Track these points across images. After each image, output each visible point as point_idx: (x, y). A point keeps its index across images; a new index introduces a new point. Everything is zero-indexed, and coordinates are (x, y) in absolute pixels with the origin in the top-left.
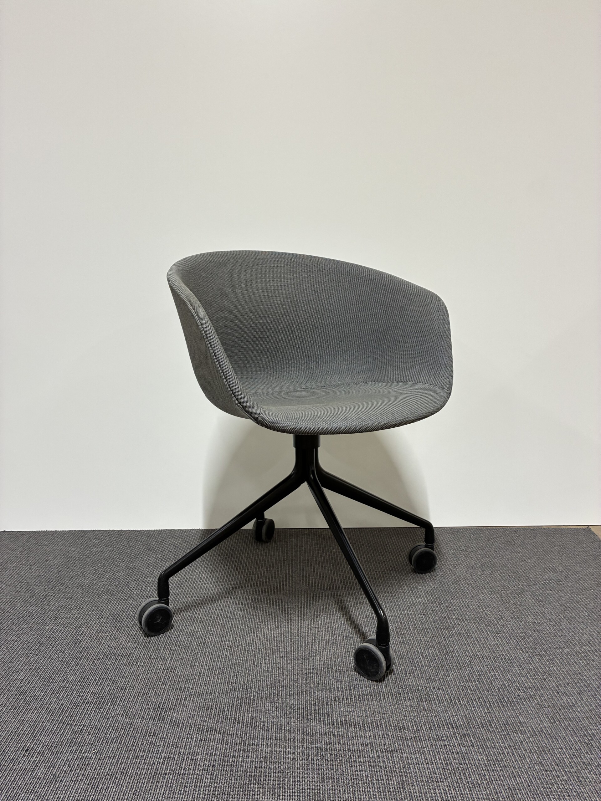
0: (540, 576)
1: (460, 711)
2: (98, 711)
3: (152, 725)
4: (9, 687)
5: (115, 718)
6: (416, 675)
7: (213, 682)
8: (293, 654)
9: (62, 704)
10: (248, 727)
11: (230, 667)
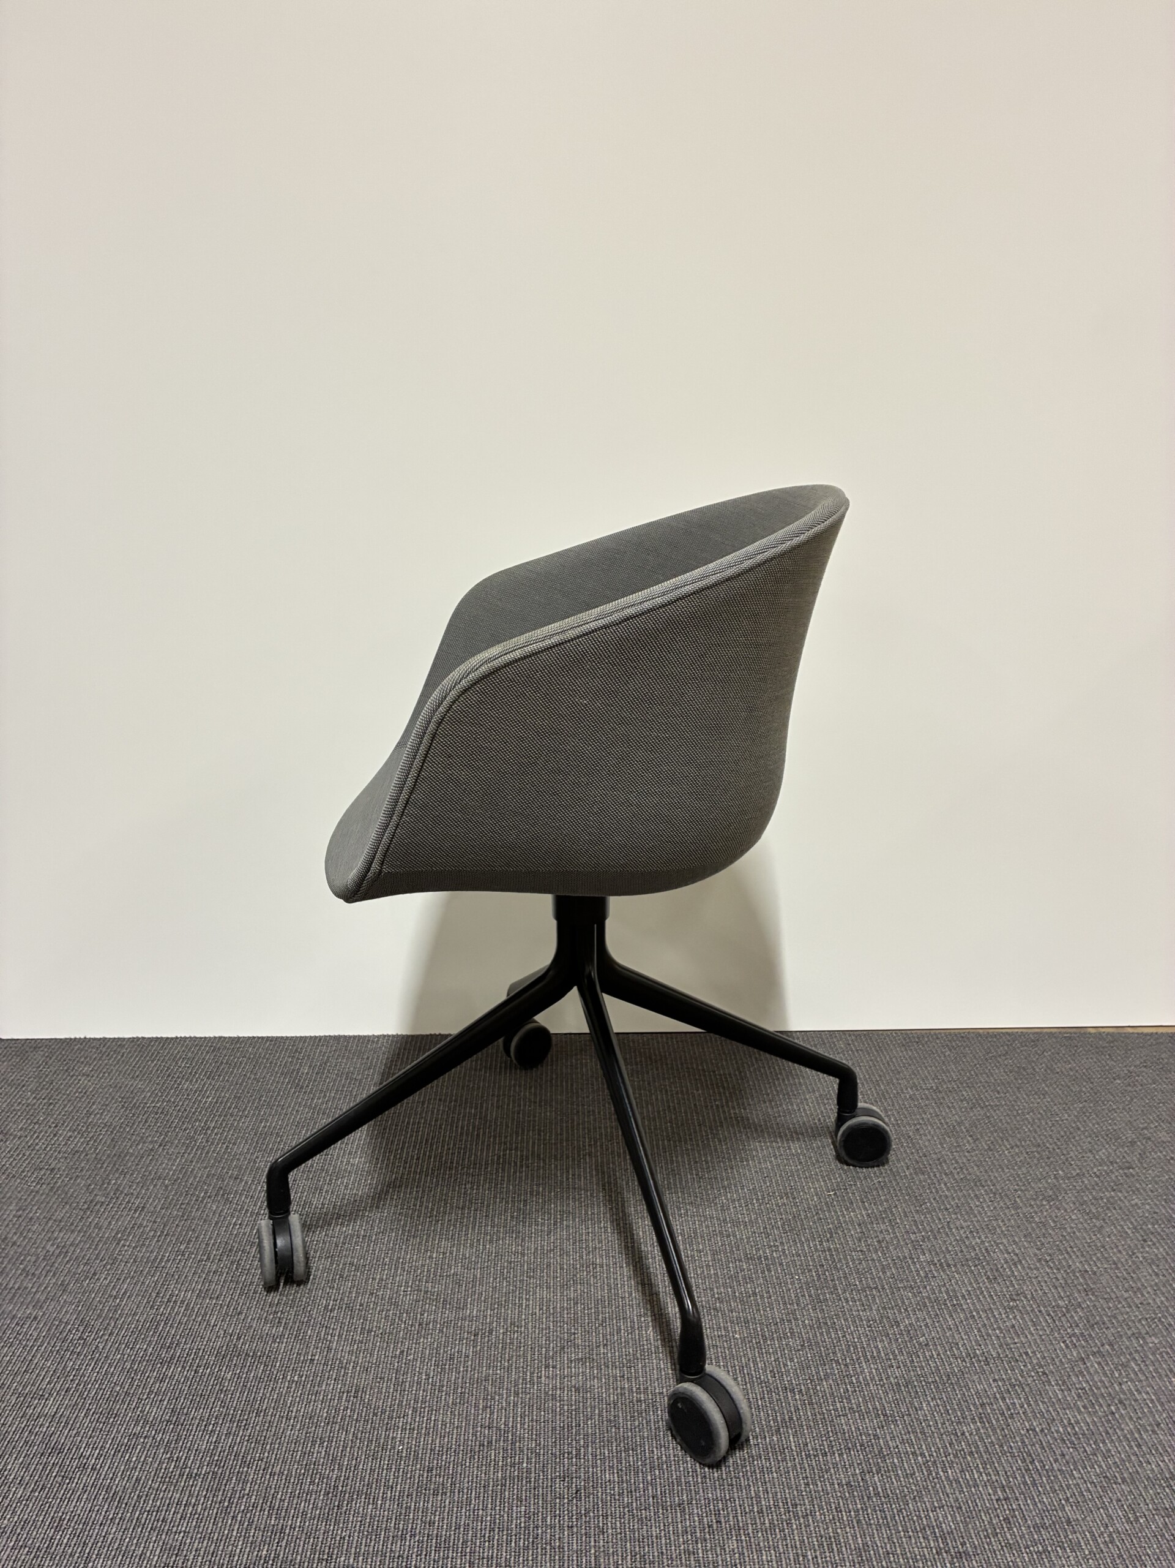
0: (1089, 1154)
1: (948, 1496)
2: (211, 1499)
3: (324, 1533)
4: (27, 1432)
5: (248, 1515)
6: (854, 1406)
7: (444, 1424)
8: (604, 1354)
9: (136, 1480)
10: (520, 1538)
11: (475, 1386)
